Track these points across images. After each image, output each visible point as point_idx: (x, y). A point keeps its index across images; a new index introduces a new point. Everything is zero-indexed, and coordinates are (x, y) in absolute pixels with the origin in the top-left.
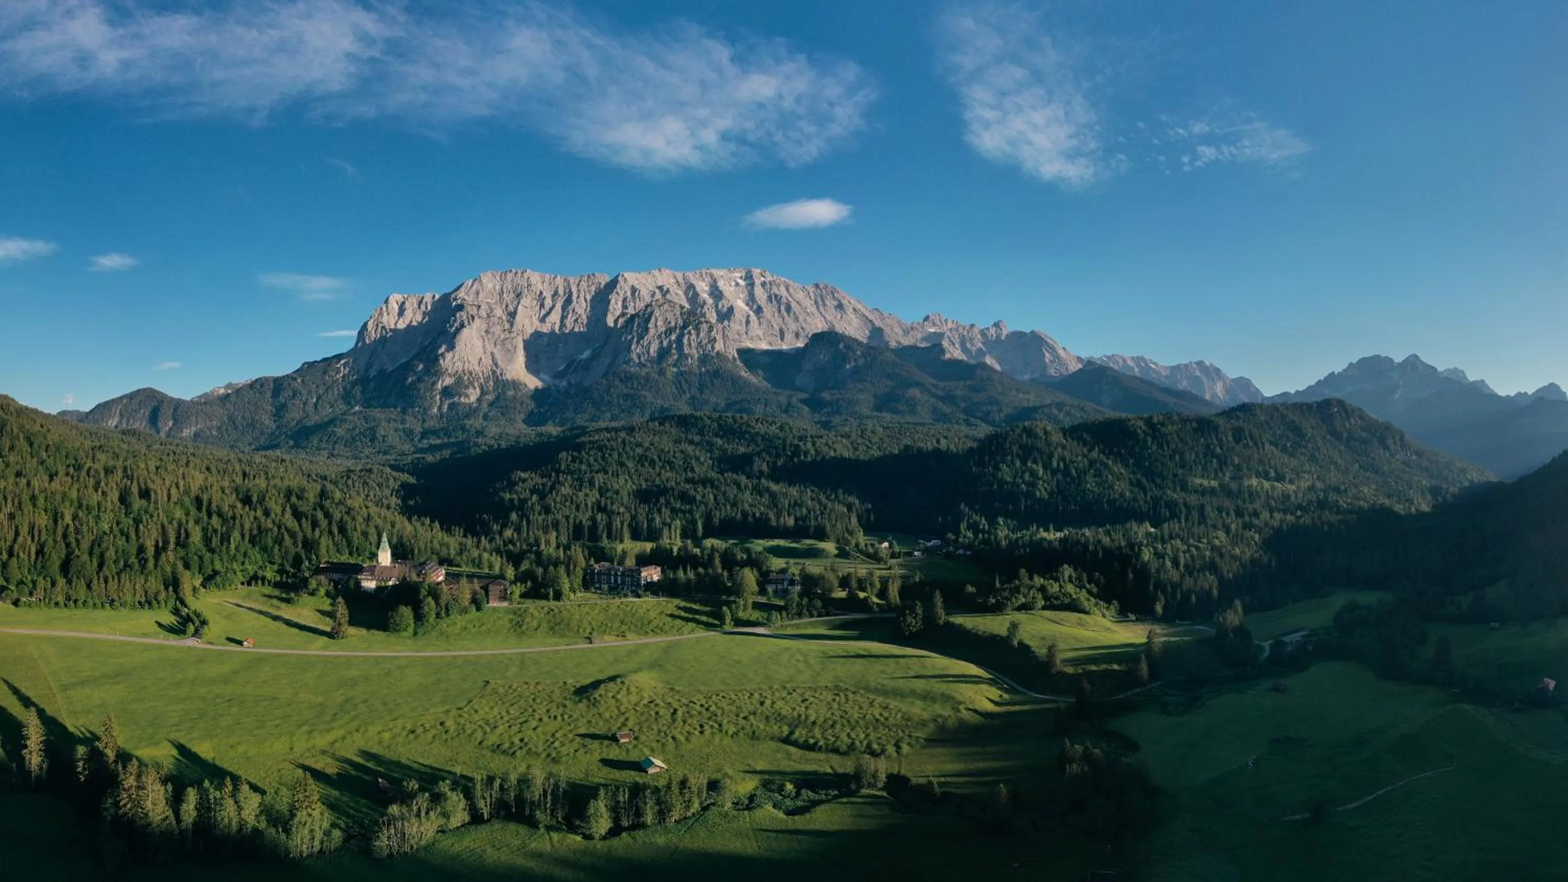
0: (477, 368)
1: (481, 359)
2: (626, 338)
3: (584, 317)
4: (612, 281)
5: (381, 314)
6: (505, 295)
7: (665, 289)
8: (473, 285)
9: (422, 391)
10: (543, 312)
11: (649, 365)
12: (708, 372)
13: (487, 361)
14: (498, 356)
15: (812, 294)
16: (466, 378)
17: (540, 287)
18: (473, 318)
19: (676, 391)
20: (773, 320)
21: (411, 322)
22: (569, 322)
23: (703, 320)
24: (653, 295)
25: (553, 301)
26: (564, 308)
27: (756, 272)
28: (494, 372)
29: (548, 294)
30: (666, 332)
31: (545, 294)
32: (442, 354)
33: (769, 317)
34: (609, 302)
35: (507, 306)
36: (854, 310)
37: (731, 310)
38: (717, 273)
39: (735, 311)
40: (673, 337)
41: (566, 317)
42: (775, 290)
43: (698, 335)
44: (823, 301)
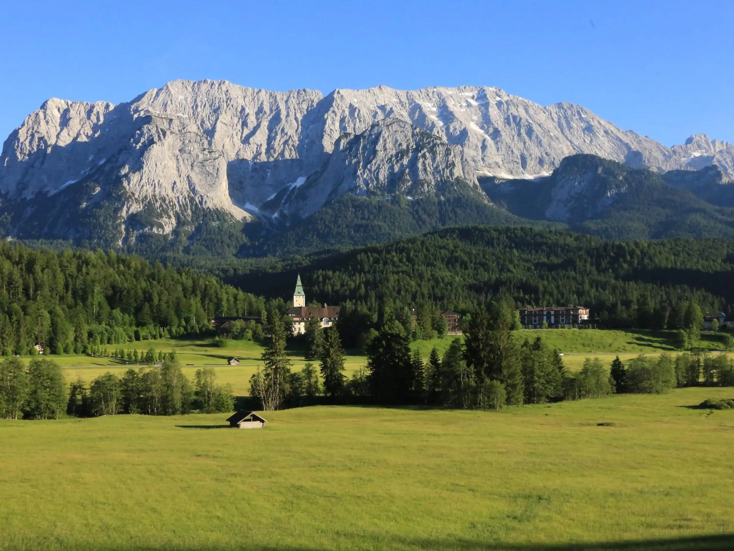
0: (171, 194)
1: (175, 183)
2: (350, 162)
3: (296, 138)
4: (326, 98)
5: (37, 121)
6: (199, 109)
7: (388, 108)
8: (157, 94)
9: (101, 219)
10: (246, 132)
11: (379, 192)
12: (448, 200)
13: (183, 186)
14: (195, 179)
15: (555, 116)
16: (158, 205)
17: (241, 102)
18: (164, 134)
19: (414, 222)
20: (512, 146)
21: (78, 135)
22: (278, 144)
23: (438, 142)
24: (375, 115)
25: (257, 119)
26: (270, 129)
27: (490, 90)
28: (192, 200)
29: (251, 111)
30: (397, 155)
31: (247, 111)
32: (126, 176)
33: (508, 140)
34: (324, 122)
35: (203, 122)
36: (606, 132)
37: (464, 133)
38: (447, 92)
39: (469, 134)
40: (405, 161)
41: (275, 138)
42: (513, 110)
43: (434, 159)
44: (568, 123)
